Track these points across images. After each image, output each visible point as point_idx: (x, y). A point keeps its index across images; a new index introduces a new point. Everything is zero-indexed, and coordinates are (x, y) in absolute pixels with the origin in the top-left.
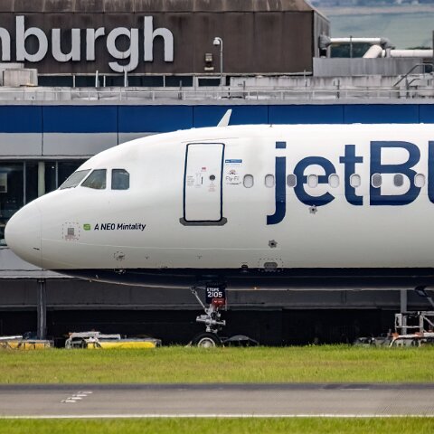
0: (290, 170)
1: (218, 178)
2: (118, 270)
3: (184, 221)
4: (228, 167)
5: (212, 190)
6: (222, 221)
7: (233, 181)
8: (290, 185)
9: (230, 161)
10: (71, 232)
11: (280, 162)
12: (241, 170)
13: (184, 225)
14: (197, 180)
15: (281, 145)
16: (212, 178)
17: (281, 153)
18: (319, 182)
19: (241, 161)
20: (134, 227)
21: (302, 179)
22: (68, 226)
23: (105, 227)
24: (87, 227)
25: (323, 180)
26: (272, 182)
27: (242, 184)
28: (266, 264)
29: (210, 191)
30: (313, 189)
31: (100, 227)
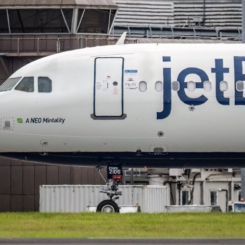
0: (174, 78)
1: (120, 84)
2: (43, 153)
3: (94, 116)
4: (127, 76)
5: (115, 93)
6: (123, 116)
7: (131, 87)
8: (175, 89)
9: (128, 71)
10: (7, 124)
11: (167, 72)
12: (137, 78)
13: (94, 119)
14: (104, 86)
15: (166, 59)
16: (115, 83)
17: (167, 65)
18: (197, 88)
19: (136, 71)
20: (56, 121)
21: (184, 85)
22: (6, 120)
23: (34, 121)
24: (20, 121)
25: (199, 86)
26: (161, 87)
27: (138, 89)
28: (155, 149)
29: (114, 94)
30: (192, 92)
31: (30, 120)
